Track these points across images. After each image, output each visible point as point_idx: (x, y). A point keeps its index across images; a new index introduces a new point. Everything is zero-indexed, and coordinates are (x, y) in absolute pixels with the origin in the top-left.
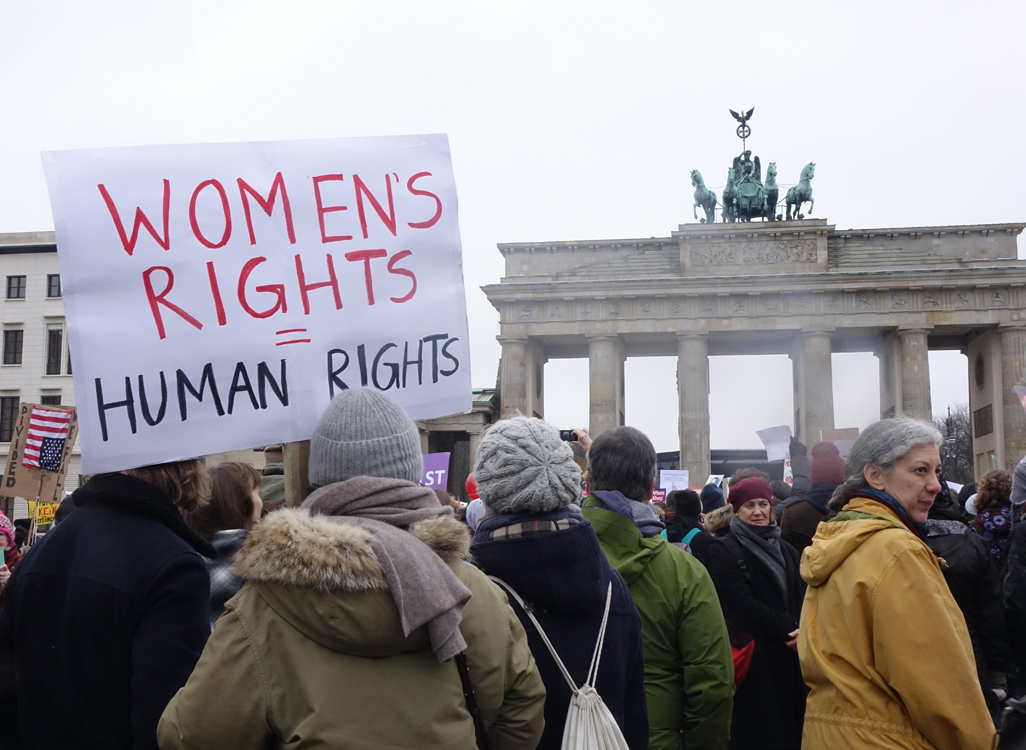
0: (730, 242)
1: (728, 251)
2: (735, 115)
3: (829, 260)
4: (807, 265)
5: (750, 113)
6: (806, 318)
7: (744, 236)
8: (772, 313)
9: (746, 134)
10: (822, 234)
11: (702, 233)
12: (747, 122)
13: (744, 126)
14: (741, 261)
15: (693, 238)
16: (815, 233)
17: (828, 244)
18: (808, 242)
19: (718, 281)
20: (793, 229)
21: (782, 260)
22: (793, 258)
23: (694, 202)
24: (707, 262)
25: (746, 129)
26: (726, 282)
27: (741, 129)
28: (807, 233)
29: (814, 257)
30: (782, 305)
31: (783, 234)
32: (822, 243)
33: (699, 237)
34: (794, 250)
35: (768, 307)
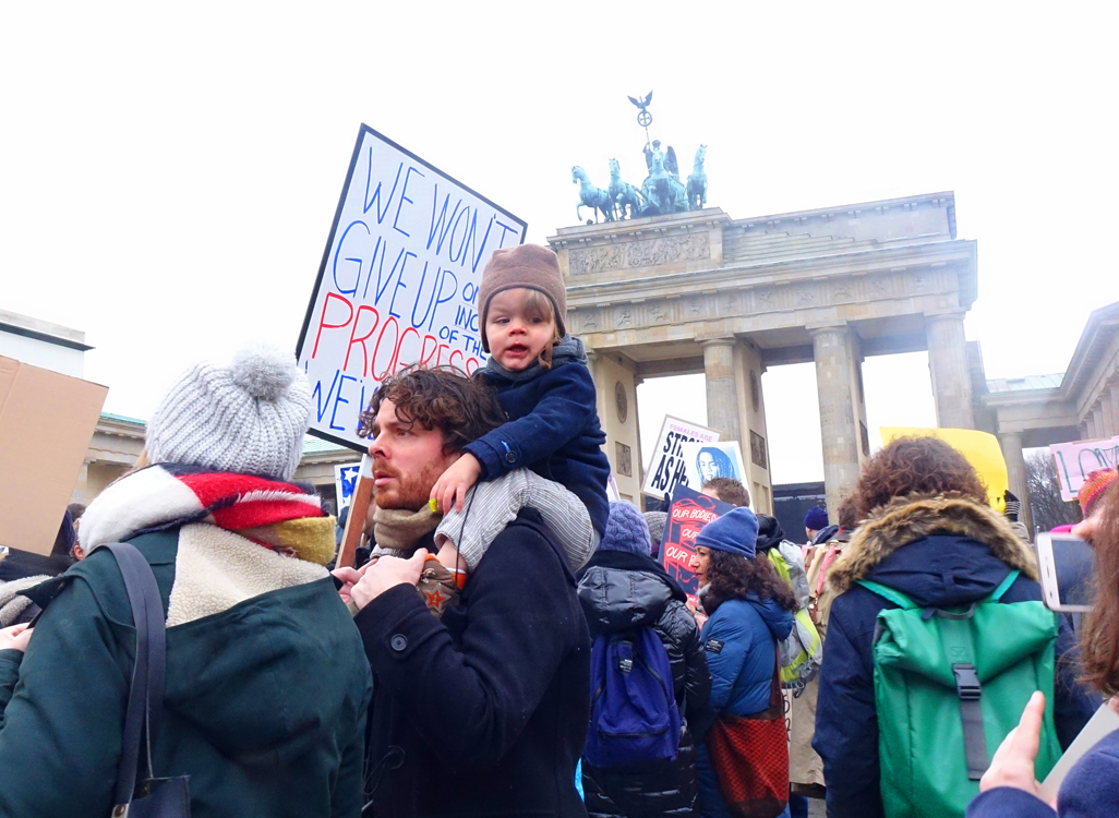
0: (613, 243)
1: (611, 254)
2: (634, 101)
3: (724, 254)
4: (700, 262)
5: (649, 97)
6: (701, 324)
7: (627, 235)
8: (661, 321)
9: (648, 121)
10: (714, 226)
11: (579, 236)
12: (647, 108)
13: (644, 112)
14: (626, 265)
15: (570, 242)
16: (704, 224)
17: (724, 236)
18: (700, 236)
19: (595, 290)
20: (679, 222)
21: (671, 259)
22: (683, 256)
23: (580, 201)
24: (589, 268)
25: (647, 115)
26: (604, 290)
27: (641, 116)
28: (696, 225)
29: (706, 254)
30: (672, 311)
31: (670, 229)
32: (716, 236)
33: (576, 241)
34: (685, 247)
35: (657, 315)
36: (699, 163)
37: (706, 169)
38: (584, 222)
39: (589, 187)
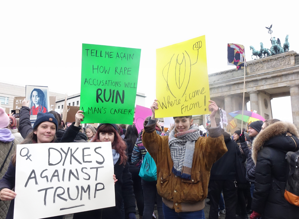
0: (262, 63)
1: (261, 66)
2: (267, 28)
3: (295, 63)
4: (288, 66)
5: (271, 26)
6: (289, 82)
7: (265, 61)
8: (276, 82)
9: (271, 32)
10: (292, 55)
11: (252, 63)
12: (271, 29)
13: (270, 30)
14: (265, 68)
15: (250, 65)
16: (289, 55)
17: (295, 58)
18: (287, 59)
19: (257, 75)
20: (281, 56)
21: (279, 66)
22: (282, 64)
23: (252, 54)
24: (255, 70)
25: (271, 31)
26: (259, 75)
27: (269, 31)
28: (286, 56)
29: (289, 63)
30: (279, 79)
31: (278, 58)
32: (292, 58)
33: (251, 64)
34: (283, 62)
35: (275, 81)
36: (287, 40)
37: (289, 41)
38: (254, 59)
39: (255, 51)
